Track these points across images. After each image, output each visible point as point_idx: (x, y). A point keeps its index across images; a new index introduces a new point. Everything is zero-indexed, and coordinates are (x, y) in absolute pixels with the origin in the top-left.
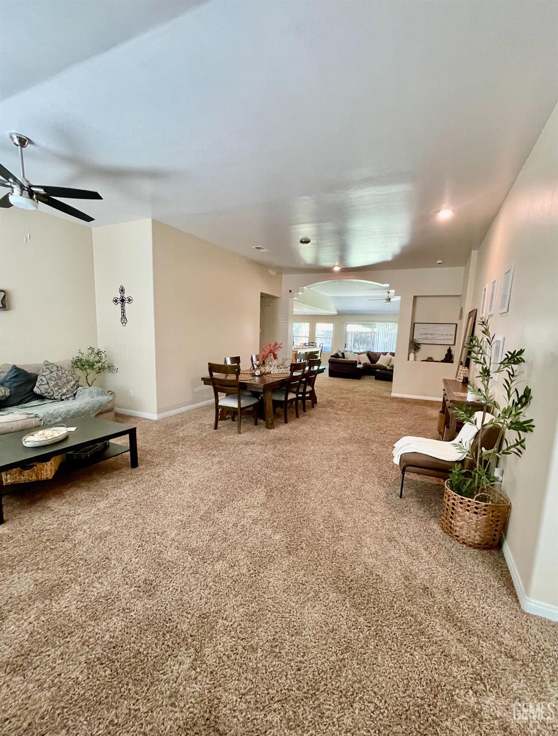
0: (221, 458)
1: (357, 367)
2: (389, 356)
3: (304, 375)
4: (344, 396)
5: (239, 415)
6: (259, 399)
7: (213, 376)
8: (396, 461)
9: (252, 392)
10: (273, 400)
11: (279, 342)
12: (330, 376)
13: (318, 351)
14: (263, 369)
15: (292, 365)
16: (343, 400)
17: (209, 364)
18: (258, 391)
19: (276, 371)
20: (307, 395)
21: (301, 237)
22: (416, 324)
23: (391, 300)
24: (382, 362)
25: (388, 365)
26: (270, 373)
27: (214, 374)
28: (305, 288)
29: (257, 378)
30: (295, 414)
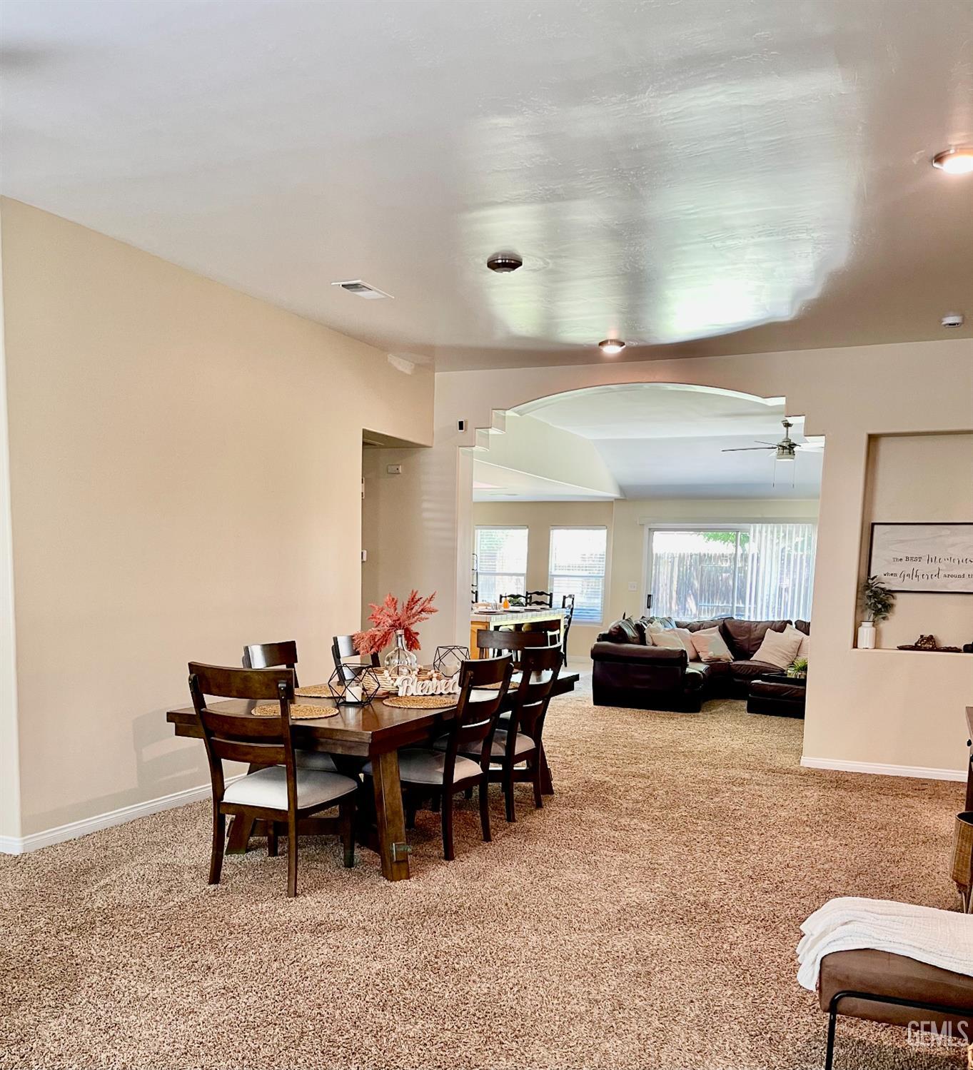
0: (230, 976)
1: (689, 670)
2: (791, 633)
3: (505, 701)
4: (643, 767)
5: (292, 834)
6: (358, 779)
7: (204, 706)
8: (808, 978)
9: (335, 757)
10: (405, 784)
11: (423, 594)
12: (598, 701)
13: (559, 621)
14: (369, 681)
15: (466, 666)
16: (642, 783)
17: (193, 667)
18: (354, 753)
19: (415, 689)
20: (521, 766)
21: (493, 248)
22: (876, 526)
23: (796, 449)
24: (770, 653)
25: (792, 664)
26: (396, 695)
27: (208, 699)
28: (509, 413)
29: (351, 712)
30: (480, 829)
